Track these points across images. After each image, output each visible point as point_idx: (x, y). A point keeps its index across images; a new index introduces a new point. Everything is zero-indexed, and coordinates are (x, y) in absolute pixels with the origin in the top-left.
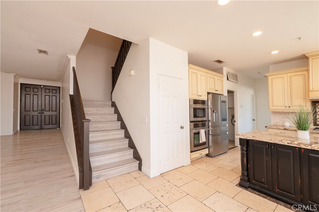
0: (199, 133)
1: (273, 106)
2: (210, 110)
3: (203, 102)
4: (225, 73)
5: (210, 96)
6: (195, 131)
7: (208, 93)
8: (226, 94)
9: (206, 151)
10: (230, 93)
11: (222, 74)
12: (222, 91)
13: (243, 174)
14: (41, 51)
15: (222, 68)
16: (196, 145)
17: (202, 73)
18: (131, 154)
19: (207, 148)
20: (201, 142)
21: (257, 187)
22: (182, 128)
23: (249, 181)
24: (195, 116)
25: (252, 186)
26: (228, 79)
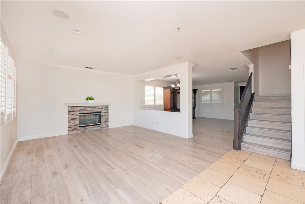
14: (233, 69)
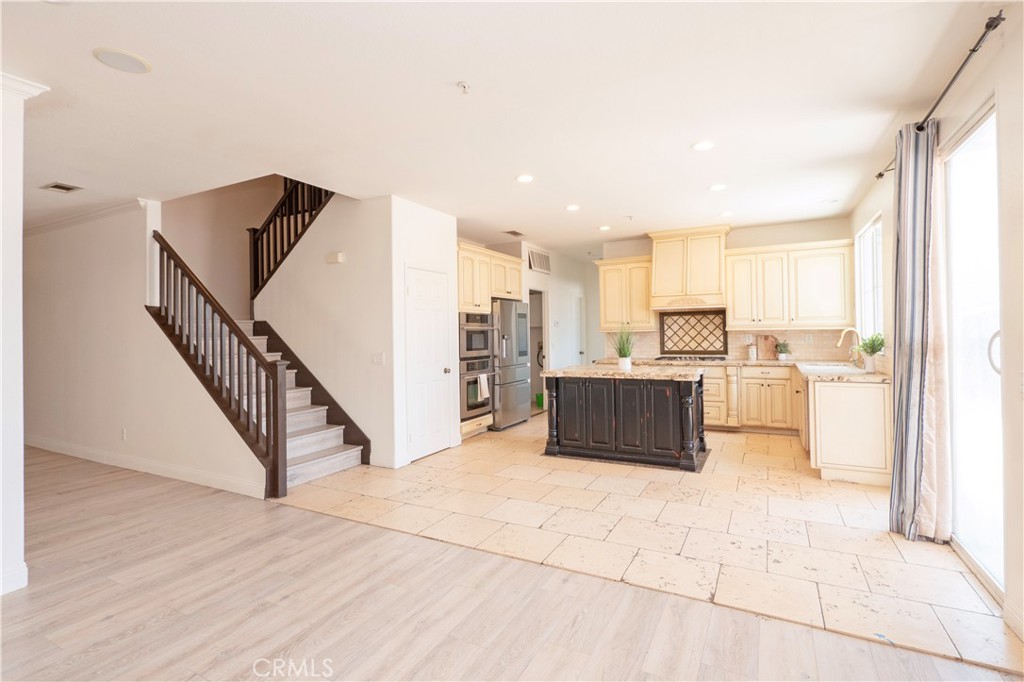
0: (475, 382)
1: (606, 322)
2: (496, 333)
3: (483, 318)
4: (525, 256)
5: (498, 304)
6: (470, 377)
7: (494, 299)
8: (526, 299)
9: (488, 420)
10: (535, 294)
11: (520, 256)
12: (520, 293)
13: (551, 435)
15: (520, 243)
16: (473, 407)
17: (481, 256)
18: (339, 436)
19: (490, 412)
20: (480, 400)
21: (569, 449)
22: (446, 371)
23: (558, 443)
24: (469, 348)
25: (563, 450)
26: (530, 267)
